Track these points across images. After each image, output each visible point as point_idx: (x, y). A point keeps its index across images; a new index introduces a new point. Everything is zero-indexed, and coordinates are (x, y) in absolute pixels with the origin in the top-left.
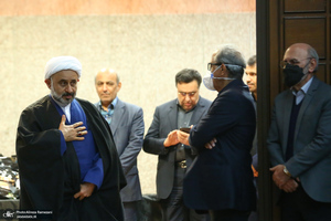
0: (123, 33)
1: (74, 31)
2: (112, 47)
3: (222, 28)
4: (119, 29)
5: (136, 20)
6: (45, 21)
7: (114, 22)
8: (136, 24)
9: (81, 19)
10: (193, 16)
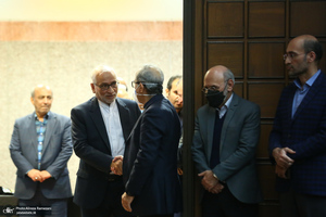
0: (60, 56)
4: (57, 53)
5: (71, 46)
7: (53, 48)
8: (71, 49)
9: (25, 44)
10: (121, 43)
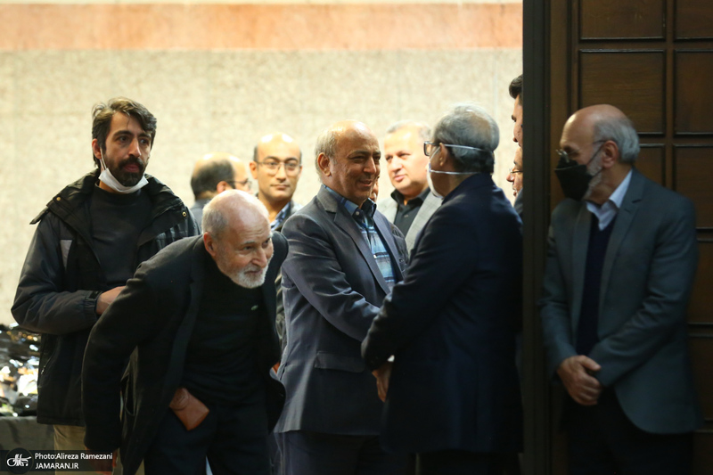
0: (237, 86)
1: (138, 83)
2: (214, 114)
3: (437, 80)
4: (229, 78)
5: (263, 62)
6: (80, 62)
7: (219, 65)
8: (262, 69)
9: (153, 58)
10: (379, 56)
